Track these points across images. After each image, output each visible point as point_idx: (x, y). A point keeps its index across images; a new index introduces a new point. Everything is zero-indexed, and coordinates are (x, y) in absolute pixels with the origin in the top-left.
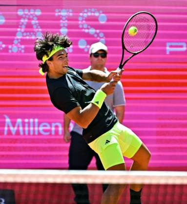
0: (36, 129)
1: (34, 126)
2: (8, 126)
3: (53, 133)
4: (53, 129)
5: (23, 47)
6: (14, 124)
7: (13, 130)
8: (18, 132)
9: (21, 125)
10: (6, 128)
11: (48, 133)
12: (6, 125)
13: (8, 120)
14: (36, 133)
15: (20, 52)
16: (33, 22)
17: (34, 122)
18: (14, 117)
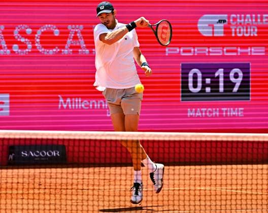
0: (80, 105)
1: (78, 104)
2: (62, 104)
3: (91, 108)
4: (91, 105)
5: (71, 50)
6: (65, 102)
7: (65, 106)
8: (68, 107)
9: (70, 103)
10: (60, 106)
11: (87, 108)
12: (60, 103)
13: (61, 100)
14: (80, 108)
15: (70, 54)
16: (78, 35)
17: (78, 102)
18: (65, 98)
